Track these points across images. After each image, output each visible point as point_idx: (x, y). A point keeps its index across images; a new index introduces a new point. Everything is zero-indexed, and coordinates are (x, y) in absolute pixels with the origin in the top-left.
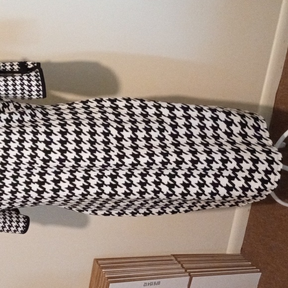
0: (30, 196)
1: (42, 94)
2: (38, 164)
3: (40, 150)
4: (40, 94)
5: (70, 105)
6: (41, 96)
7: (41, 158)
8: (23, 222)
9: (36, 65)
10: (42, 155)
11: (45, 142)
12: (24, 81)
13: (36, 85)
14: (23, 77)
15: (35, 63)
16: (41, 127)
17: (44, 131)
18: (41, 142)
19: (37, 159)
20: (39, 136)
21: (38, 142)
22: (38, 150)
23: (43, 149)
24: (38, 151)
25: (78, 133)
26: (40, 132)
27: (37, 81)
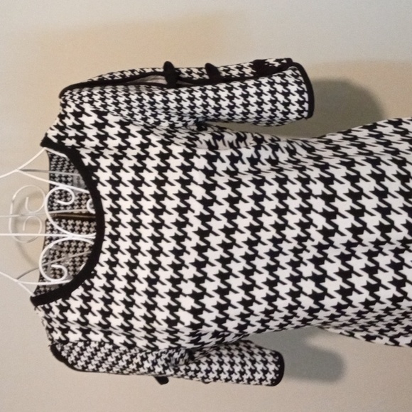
0: (299, 304)
1: (307, 109)
2: (313, 240)
3: (316, 212)
4: (304, 110)
5: (345, 133)
6: (305, 114)
7: (320, 228)
8: (273, 362)
9: (285, 61)
10: (320, 221)
11: (323, 196)
12: (276, 86)
13: (298, 91)
14: (274, 78)
15: (282, 60)
16: (312, 170)
17: (318, 176)
18: (316, 197)
19: (312, 230)
20: (311, 186)
21: (312, 197)
22: (312, 212)
23: (321, 211)
24: (312, 215)
25: (380, 177)
26: (312, 178)
27: (299, 84)
